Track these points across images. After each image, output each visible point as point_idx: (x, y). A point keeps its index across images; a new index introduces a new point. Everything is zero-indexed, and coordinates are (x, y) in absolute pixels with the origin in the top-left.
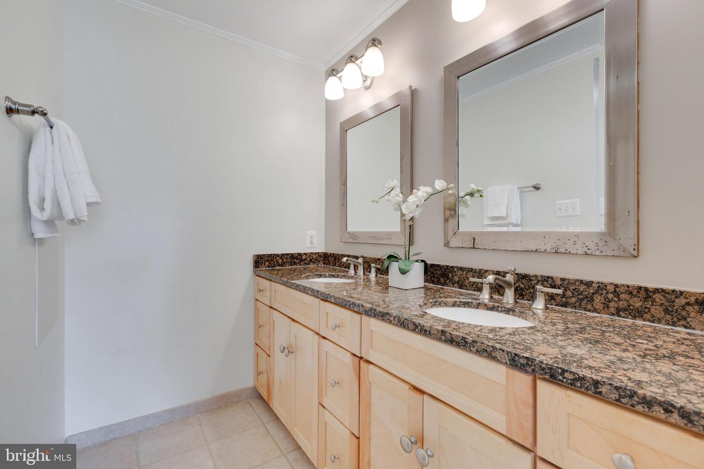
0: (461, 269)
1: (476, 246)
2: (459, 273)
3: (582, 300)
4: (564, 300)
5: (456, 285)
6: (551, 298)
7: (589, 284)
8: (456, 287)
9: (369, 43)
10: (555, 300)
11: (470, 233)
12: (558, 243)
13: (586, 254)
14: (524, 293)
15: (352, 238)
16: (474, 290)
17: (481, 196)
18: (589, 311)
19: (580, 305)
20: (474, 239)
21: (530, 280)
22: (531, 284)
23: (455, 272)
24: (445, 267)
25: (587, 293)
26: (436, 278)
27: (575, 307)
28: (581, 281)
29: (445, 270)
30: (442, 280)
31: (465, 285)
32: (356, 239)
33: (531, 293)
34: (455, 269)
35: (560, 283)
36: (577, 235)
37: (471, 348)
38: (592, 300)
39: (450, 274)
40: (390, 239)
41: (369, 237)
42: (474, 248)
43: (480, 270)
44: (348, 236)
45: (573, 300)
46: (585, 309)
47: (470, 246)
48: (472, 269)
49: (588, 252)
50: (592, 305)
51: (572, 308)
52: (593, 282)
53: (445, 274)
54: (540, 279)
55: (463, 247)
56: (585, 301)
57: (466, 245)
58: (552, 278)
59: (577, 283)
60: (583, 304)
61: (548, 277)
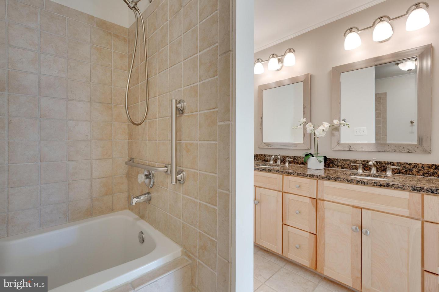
0: (343, 160)
1: (351, 150)
2: (342, 161)
3: (407, 171)
4: (399, 171)
5: (340, 167)
6: (393, 170)
7: (410, 164)
8: (339, 168)
9: (287, 50)
10: (394, 171)
11: (348, 144)
12: (396, 148)
13: (409, 152)
14: (378, 169)
15: (267, 146)
16: (351, 169)
17: (348, 127)
18: (411, 175)
19: (406, 173)
20: (350, 147)
21: (382, 164)
22: (382, 165)
23: (339, 161)
24: (333, 159)
25: (409, 168)
26: (327, 164)
27: (404, 174)
28: (407, 163)
29: (333, 160)
30: (331, 165)
31: (345, 167)
32: (270, 146)
33: (382, 169)
34: (339, 160)
35: (397, 164)
36: (405, 145)
37: (392, 187)
38: (412, 170)
39: (336, 162)
40: (296, 146)
41: (280, 145)
42: (350, 150)
43: (354, 160)
44: (264, 145)
45: (403, 171)
46: (409, 174)
47: (348, 150)
48: (349, 160)
49: (410, 151)
50: (412, 172)
51: (402, 174)
52: (412, 163)
53: (333, 162)
54: (386, 163)
55: (343, 150)
56: (409, 171)
57: (346, 149)
58: (393, 162)
59: (405, 164)
60: (408, 172)
61: (391, 162)
